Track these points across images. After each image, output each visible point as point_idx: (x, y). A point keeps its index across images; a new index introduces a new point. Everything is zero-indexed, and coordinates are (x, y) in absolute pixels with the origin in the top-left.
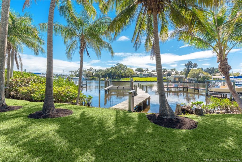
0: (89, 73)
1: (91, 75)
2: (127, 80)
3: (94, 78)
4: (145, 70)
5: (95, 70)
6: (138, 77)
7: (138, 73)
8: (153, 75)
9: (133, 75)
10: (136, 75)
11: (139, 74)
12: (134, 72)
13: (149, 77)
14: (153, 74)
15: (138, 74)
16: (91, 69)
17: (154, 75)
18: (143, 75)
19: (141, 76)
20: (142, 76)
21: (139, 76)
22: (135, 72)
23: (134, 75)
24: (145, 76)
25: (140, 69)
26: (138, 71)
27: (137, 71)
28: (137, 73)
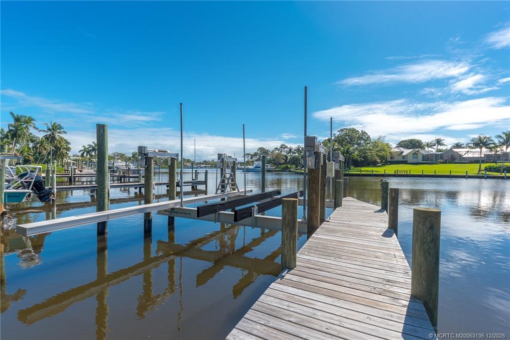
0: (278, 156)
1: (283, 161)
2: (368, 171)
3: (287, 167)
4: (428, 144)
5: (290, 150)
6: (405, 162)
7: (406, 152)
8: (458, 158)
9: (389, 159)
10: (396, 159)
11: (407, 155)
12: (392, 151)
13: (442, 163)
14: (457, 152)
15: (404, 154)
16: (283, 147)
17: (461, 156)
18: (423, 157)
19: (415, 161)
20: (420, 159)
21: (409, 161)
22: (397, 150)
23: (391, 158)
24: (429, 160)
25: (411, 141)
26: (407, 147)
27: (401, 148)
28: (402, 152)
